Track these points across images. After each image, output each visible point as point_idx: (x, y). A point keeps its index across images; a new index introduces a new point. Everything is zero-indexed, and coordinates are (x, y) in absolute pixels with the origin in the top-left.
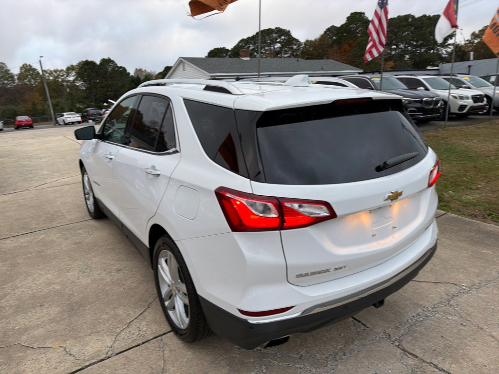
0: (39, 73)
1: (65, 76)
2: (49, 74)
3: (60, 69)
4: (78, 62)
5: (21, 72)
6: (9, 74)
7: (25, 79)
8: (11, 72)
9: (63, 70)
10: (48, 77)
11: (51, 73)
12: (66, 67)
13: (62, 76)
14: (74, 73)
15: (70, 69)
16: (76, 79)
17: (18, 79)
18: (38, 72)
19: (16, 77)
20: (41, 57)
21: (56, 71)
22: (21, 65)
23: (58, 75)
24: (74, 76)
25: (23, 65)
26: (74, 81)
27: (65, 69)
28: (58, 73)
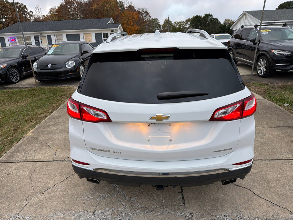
0: (172, 24)
1: (184, 25)
2: (177, 24)
3: (182, 21)
4: (192, 17)
5: (164, 23)
6: (159, 24)
7: (166, 27)
8: (160, 23)
9: (184, 22)
10: (176, 25)
11: (178, 23)
12: (186, 20)
13: (183, 25)
14: (189, 23)
15: (187, 21)
16: (190, 27)
17: (162, 27)
18: (172, 23)
19: (161, 26)
20: (169, 15)
21: (180, 22)
22: (165, 20)
23: (181, 24)
24: (189, 25)
25: (166, 20)
26: (188, 28)
27: (185, 21)
28: (181, 23)
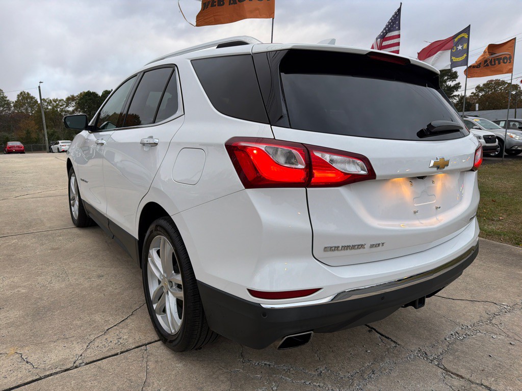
0: (37, 102)
1: (65, 106)
2: (48, 103)
3: (59, 99)
4: (79, 93)
5: (18, 100)
6: (6, 101)
7: (22, 107)
8: (7, 99)
9: (63, 100)
10: (47, 106)
11: (50, 102)
12: (67, 97)
13: (61, 106)
14: (74, 103)
15: (70, 99)
16: (76, 109)
17: (14, 106)
18: (36, 100)
19: (12, 105)
20: (40, 82)
21: (55, 101)
22: (19, 93)
23: (57, 105)
24: (73, 106)
25: (21, 93)
26: (73, 111)
27: (65, 100)
28: (57, 102)
